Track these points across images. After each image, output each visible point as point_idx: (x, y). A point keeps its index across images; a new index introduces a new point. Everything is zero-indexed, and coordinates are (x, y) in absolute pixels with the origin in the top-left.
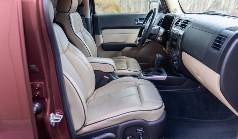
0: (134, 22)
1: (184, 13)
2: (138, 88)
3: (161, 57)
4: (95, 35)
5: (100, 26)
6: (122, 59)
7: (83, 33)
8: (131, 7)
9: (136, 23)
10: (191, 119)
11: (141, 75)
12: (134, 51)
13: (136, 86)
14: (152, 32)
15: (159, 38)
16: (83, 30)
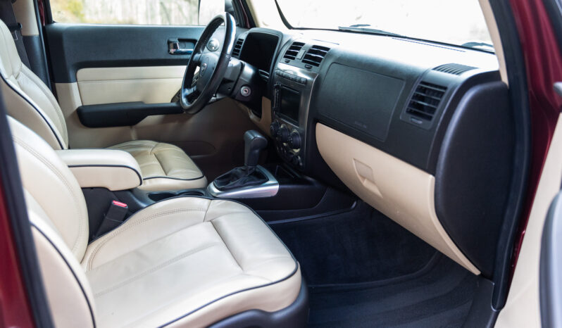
0: (166, 48)
1: (289, 27)
2: (216, 226)
3: (259, 139)
4: (57, 85)
5: (70, 60)
6: (142, 149)
7: (20, 78)
8: (111, 7)
9: (172, 51)
10: (343, 285)
11: (210, 189)
12: (172, 126)
13: (210, 219)
14: (228, 75)
15: (244, 91)
16: (21, 70)
